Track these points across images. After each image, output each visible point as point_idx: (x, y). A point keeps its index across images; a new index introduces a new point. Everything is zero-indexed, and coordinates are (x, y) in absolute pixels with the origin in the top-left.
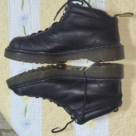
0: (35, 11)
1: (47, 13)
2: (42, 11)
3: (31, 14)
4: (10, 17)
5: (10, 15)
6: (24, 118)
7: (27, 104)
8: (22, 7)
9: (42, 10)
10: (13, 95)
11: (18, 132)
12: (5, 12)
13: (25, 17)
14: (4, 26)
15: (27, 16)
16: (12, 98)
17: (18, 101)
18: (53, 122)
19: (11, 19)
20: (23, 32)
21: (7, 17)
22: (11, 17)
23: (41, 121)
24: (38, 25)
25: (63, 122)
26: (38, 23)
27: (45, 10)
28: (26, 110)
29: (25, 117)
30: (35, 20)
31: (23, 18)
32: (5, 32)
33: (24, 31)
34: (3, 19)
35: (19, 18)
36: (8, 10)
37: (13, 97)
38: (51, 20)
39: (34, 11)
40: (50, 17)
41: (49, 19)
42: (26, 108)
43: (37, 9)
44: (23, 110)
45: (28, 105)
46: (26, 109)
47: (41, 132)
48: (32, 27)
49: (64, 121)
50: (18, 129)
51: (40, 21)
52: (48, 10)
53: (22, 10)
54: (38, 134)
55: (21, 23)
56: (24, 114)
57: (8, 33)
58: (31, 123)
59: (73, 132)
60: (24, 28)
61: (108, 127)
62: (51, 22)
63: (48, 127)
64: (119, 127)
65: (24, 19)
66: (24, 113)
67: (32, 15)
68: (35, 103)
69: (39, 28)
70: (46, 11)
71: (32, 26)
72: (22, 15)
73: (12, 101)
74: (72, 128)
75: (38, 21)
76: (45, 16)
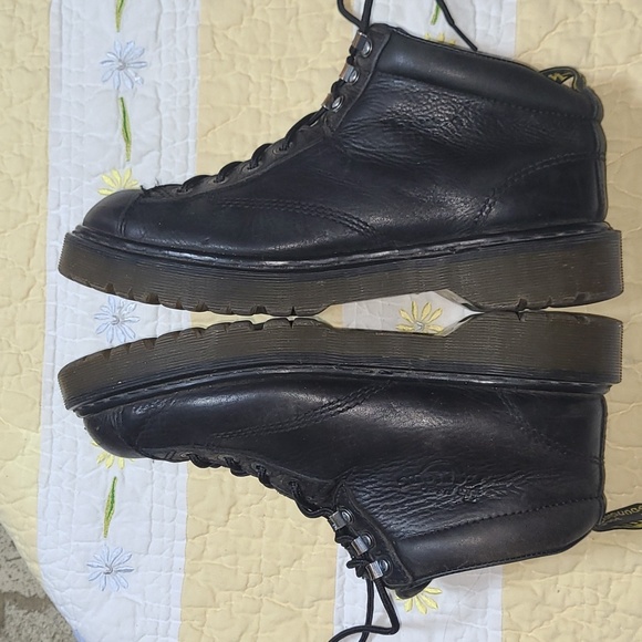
0: (178, 29)
1: (236, 44)
2: (213, 32)
3: (160, 46)
4: (61, 58)
5: (61, 45)
6: (99, 541)
7: (118, 476)
8: (119, 11)
9: (212, 26)
10: (54, 425)
11: (70, 606)
12: (37, 33)
13: (128, 58)
14: (29, 97)
15: (138, 52)
16: (49, 441)
17: (76, 457)
18: (236, 570)
19: (64, 65)
20: (117, 128)
21: (46, 54)
22: (64, 58)
23: (180, 561)
24: (188, 96)
25: (283, 571)
26: (188, 90)
27: (228, 28)
28: (113, 502)
29: (106, 533)
30: (175, 76)
31: (120, 60)
32: (33, 125)
33: (121, 126)
34: (27, 65)
35: (103, 63)
36: (54, 24)
37: (52, 438)
38: (254, 79)
39: (174, 31)
40: (247, 60)
41: (241, 74)
42: (113, 491)
43: (191, 23)
44: (100, 500)
45: (124, 479)
46: (113, 496)
47: (176, 611)
48: (161, 108)
49: (291, 566)
50: (70, 590)
51: (199, 78)
52: (240, 29)
53: (118, 26)
54: (161, 622)
55: (109, 85)
56: (103, 521)
57: (47, 132)
58: (131, 564)
59: (327, 623)
60: (124, 113)
61: (500, 612)
62: (251, 85)
63: (212, 591)
64: (551, 616)
65: (123, 67)
66: (103, 517)
67: (163, 48)
68: (156, 473)
69: (192, 111)
70: (230, 33)
71: (159, 100)
72: (118, 49)
73: (48, 455)
74: (326, 601)
75: (190, 77)
76: (223, 57)
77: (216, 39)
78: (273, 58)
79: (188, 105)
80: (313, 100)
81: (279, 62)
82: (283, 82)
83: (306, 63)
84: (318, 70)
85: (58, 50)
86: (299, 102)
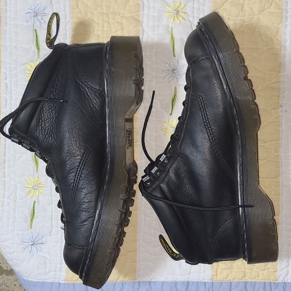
1: (88, 6)
2: (77, 0)
3: (53, 6)
4: (6, 11)
5: (6, 5)
6: (28, 230)
7: (36, 200)
10: (6, 179)
11: (15, 261)
13: (38, 11)
15: (42, 9)
16: (3, 186)
17: (16, 193)
19: (8, 14)
20: (33, 43)
22: (8, 11)
24: (66, 29)
26: (66, 26)
28: (34, 212)
29: (31, 227)
31: (34, 12)
33: (35, 42)
35: (26, 14)
37: (5, 184)
38: (96, 21)
40: (93, 13)
41: (90, 18)
42: (34, 207)
44: (28, 213)
45: (39, 202)
46: (34, 210)
50: (15, 253)
51: (71, 20)
54: (58, 266)
55: (29, 23)
56: (29, 221)
59: (134, 262)
60: (37, 36)
62: (95, 24)
65: (36, 15)
67: (54, 7)
68: (53, 198)
69: (68, 35)
70: (85, 1)
72: (33, 7)
73: (3, 192)
74: (133, 253)
75: (67, 20)
76: (82, 11)
77: (79, 3)
78: (104, 12)
79: (66, 33)
80: (123, 30)
81: (107, 14)
82: (109, 22)
83: (120, 14)
84: (125, 17)
85: (5, 8)
86: (117, 31)
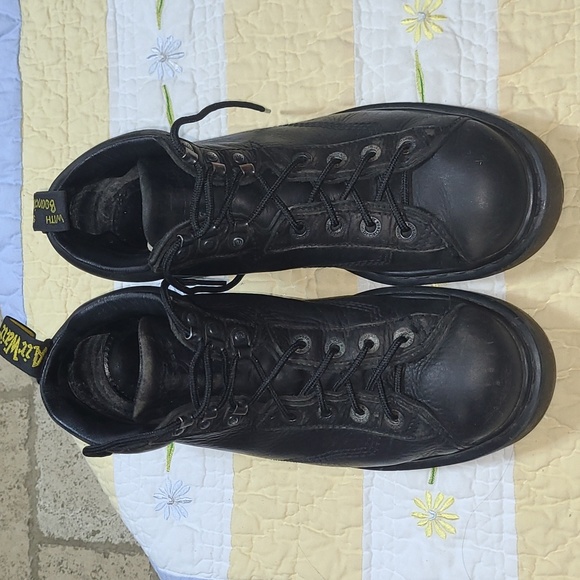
0: (208, 20)
1: (255, 27)
2: (235, 19)
3: (194, 37)
4: (117, 58)
5: (117, 47)
6: (163, 475)
8: (159, 12)
9: (234, 14)
11: (142, 534)
12: (98, 39)
13: (168, 51)
14: (94, 94)
15: (176, 45)
18: (276, 500)
19: (120, 64)
20: (163, 112)
21: (105, 56)
22: (120, 58)
23: (229, 492)
24: (218, 78)
25: (317, 500)
26: (218, 73)
27: (248, 14)
29: (168, 468)
30: (207, 62)
31: (162, 54)
32: (97, 117)
33: (165, 110)
34: (92, 67)
35: (149, 57)
36: (110, 29)
38: (271, 56)
39: (204, 23)
40: (265, 40)
41: (259, 52)
43: (218, 14)
47: (228, 537)
48: (197, 91)
49: (323, 495)
50: (141, 519)
51: (226, 60)
52: (257, 14)
53: (159, 25)
54: (215, 547)
55: (155, 76)
56: (166, 458)
57: (109, 122)
58: (190, 495)
59: (358, 549)
60: (168, 98)
61: (515, 537)
62: (269, 61)
63: (257, 519)
64: (565, 541)
65: (165, 59)
66: (166, 454)
67: (197, 38)
69: (222, 91)
70: (250, 18)
71: (195, 84)
72: (160, 44)
74: (355, 528)
75: (219, 62)
76: (245, 40)
77: (238, 25)
78: (286, 35)
79: (219, 86)
80: (322, 68)
81: (292, 38)
82: (296, 56)
83: (315, 37)
84: (325, 41)
85: (115, 51)
86: (310, 71)
